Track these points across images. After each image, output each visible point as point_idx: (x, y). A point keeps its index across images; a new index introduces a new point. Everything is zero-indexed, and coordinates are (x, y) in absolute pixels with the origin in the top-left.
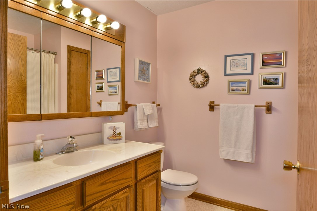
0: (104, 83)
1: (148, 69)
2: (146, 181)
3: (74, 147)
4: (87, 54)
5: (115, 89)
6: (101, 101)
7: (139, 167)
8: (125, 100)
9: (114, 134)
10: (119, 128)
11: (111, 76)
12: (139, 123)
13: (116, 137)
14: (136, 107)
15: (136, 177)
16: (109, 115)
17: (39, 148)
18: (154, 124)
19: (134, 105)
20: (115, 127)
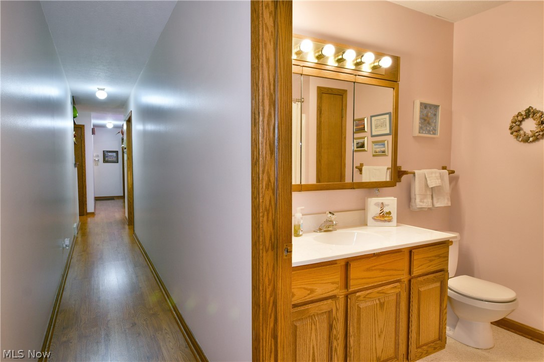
0: (366, 138)
1: (435, 115)
2: (424, 280)
3: (333, 225)
4: (342, 95)
5: (382, 146)
6: (362, 165)
7: (415, 258)
8: (398, 165)
9: (382, 214)
10: (388, 205)
11: (376, 127)
12: (418, 200)
13: (384, 217)
14: (415, 176)
15: (410, 273)
16: (375, 187)
17: (298, 222)
18: (443, 202)
19: (411, 173)
20: (382, 203)
